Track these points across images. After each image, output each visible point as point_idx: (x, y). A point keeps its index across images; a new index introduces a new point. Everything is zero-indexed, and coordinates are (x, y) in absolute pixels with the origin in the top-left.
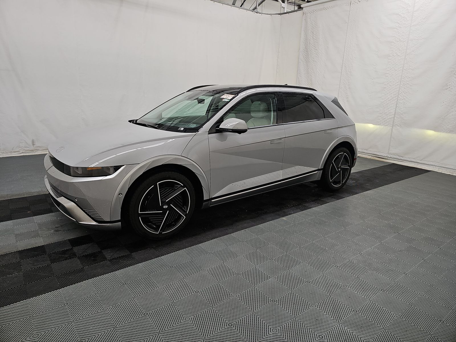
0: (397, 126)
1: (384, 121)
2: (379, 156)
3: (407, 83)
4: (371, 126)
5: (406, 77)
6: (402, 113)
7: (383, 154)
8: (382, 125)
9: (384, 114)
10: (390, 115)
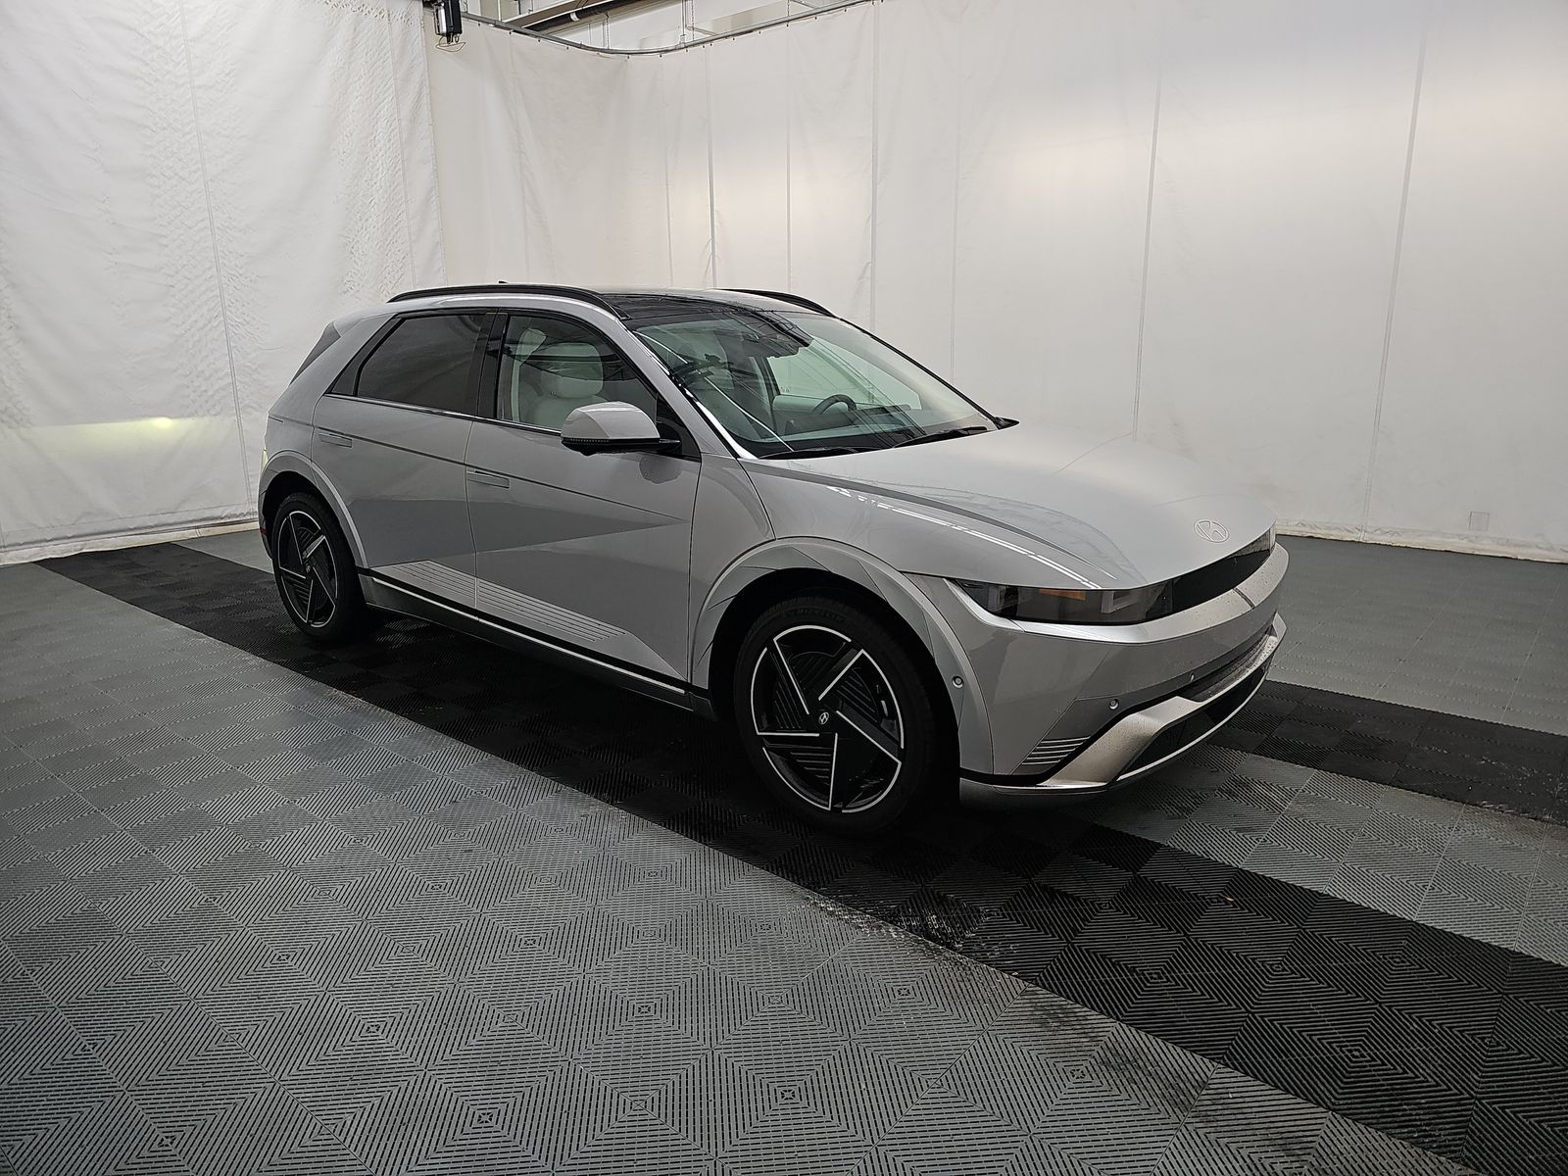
0: (250, 410)
1: (207, 402)
2: (222, 521)
3: (241, 272)
4: (163, 424)
5: (231, 252)
6: (254, 368)
7: (234, 508)
8: (203, 416)
9: (197, 377)
10: (219, 379)
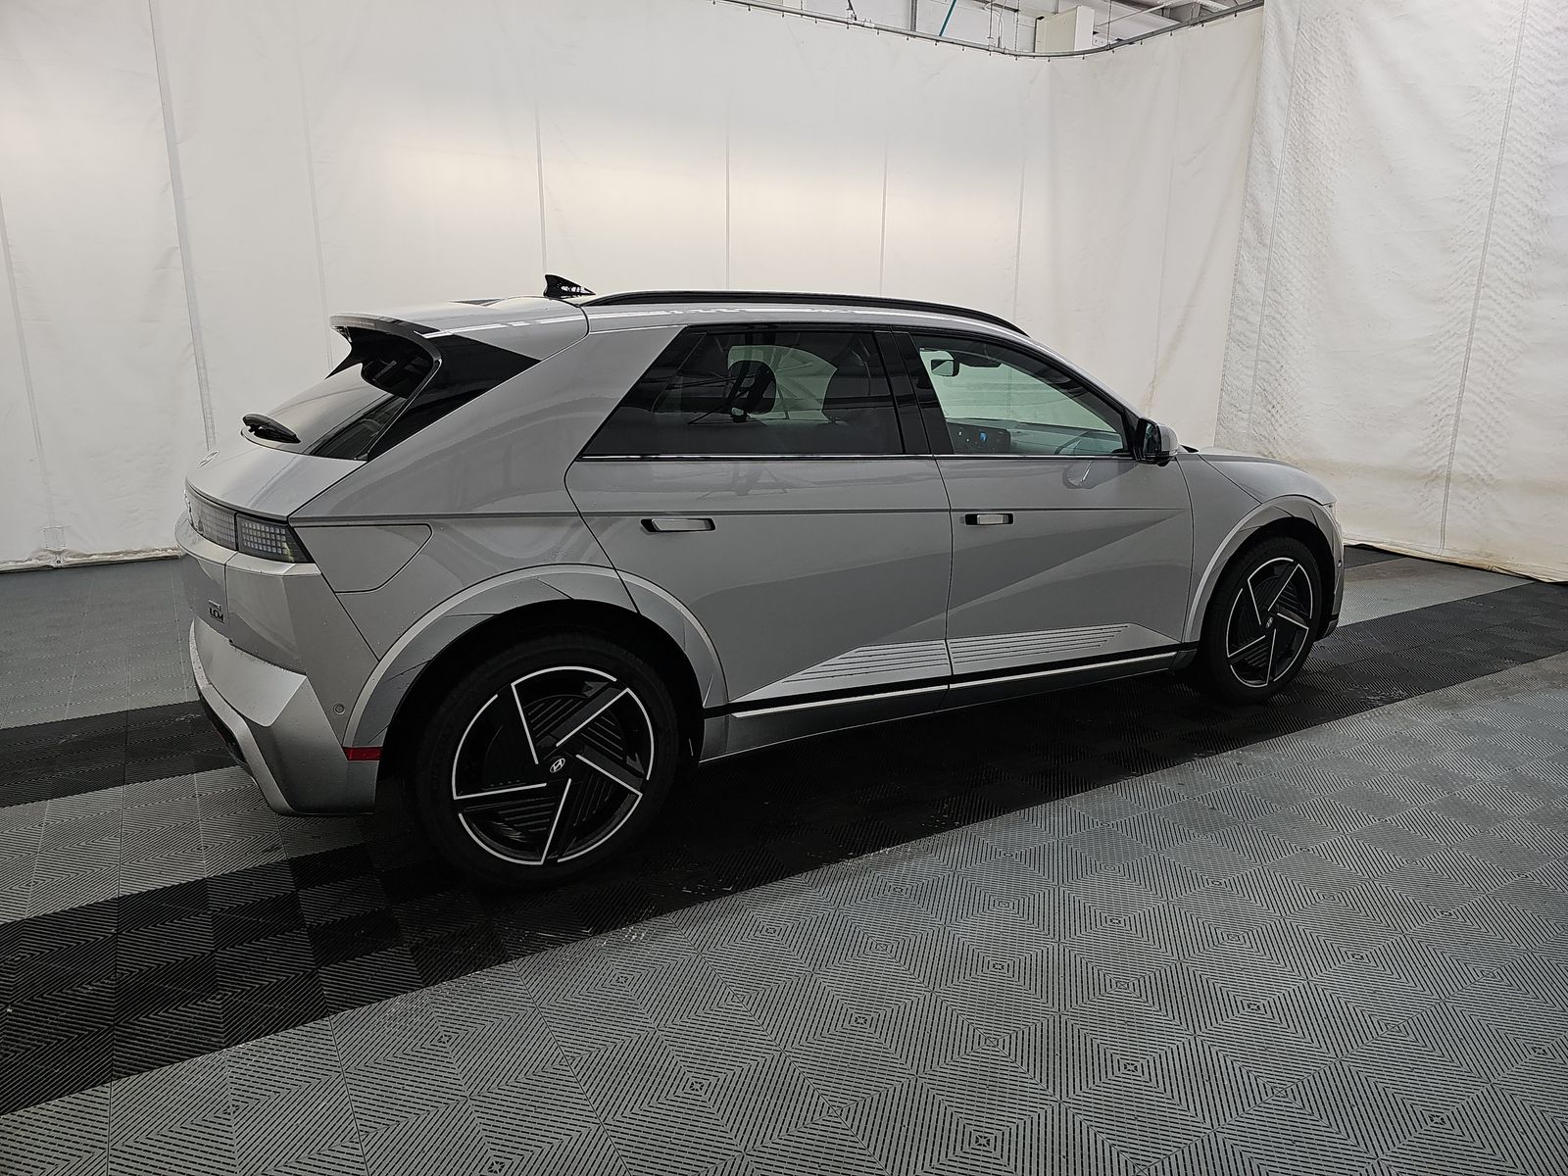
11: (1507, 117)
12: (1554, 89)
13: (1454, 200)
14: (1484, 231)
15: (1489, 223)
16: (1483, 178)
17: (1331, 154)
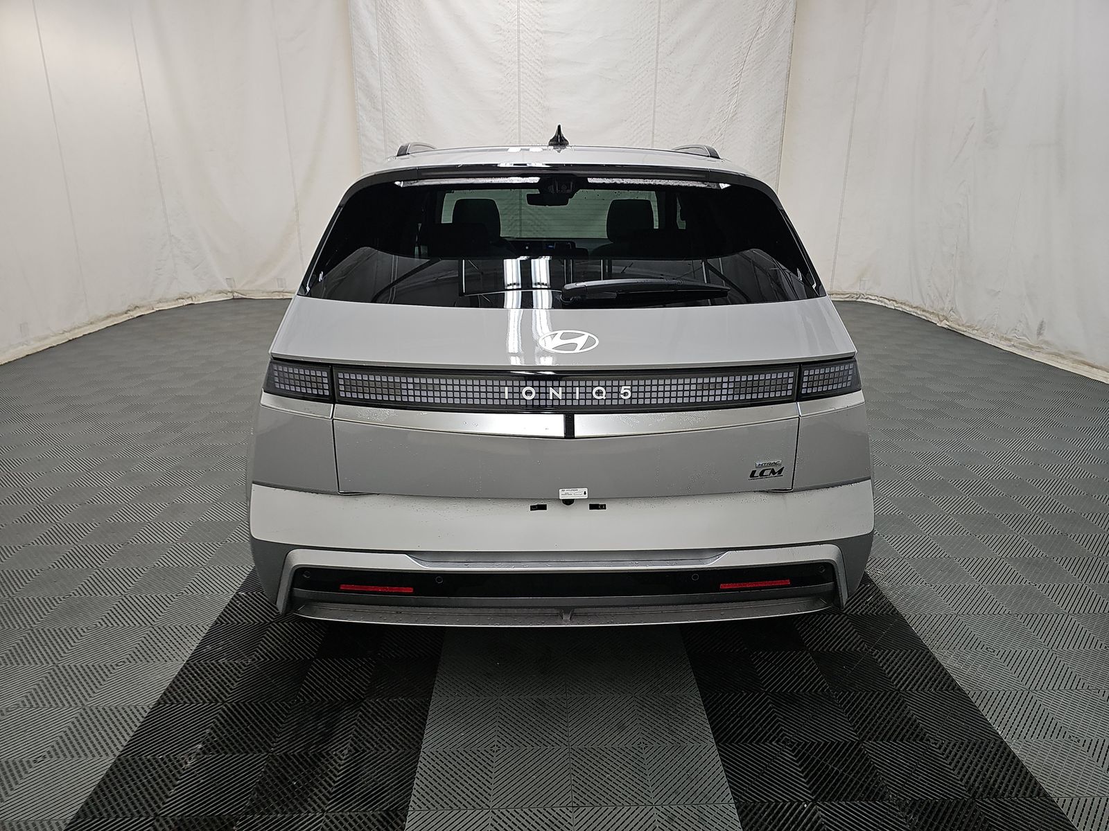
11: (519, 47)
12: (540, 35)
13: (498, 93)
14: (517, 113)
15: (519, 109)
16: (512, 81)
17: (415, 53)
